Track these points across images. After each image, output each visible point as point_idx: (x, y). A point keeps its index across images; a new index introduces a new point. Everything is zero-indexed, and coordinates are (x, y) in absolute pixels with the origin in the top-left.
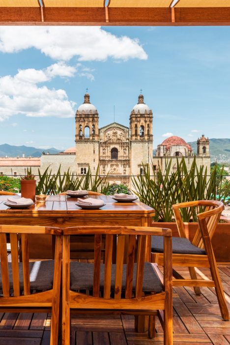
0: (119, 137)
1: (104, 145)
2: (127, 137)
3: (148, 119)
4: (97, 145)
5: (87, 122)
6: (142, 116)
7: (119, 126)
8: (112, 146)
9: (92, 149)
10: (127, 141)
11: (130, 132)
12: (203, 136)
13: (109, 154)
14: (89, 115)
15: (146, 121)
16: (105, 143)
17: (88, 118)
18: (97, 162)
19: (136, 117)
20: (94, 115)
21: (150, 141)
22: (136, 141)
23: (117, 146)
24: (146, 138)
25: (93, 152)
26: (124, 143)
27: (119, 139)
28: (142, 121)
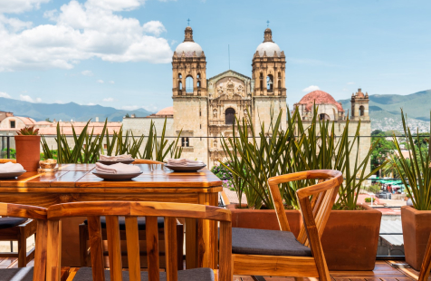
0: (236, 92)
1: (215, 104)
2: (249, 92)
3: (278, 66)
4: (204, 103)
5: (189, 70)
6: (270, 60)
7: (237, 76)
8: (227, 106)
9: (198, 110)
10: (249, 98)
11: (252, 84)
12: (359, 90)
13: (222, 117)
14: (192, 58)
15: (275, 68)
16: (216, 100)
17: (191, 63)
18: (205, 128)
19: (261, 63)
20: (199, 59)
21: (282, 97)
22: (262, 98)
23: (234, 106)
24: (277, 93)
25: (198, 114)
26: (244, 101)
27: (236, 95)
28: (270, 67)
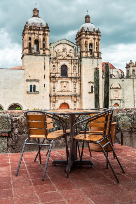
0: (68, 53)
1: (54, 61)
2: (77, 54)
3: (96, 37)
4: (47, 58)
5: (37, 36)
6: (91, 34)
7: (69, 43)
8: (62, 63)
9: (43, 64)
10: (77, 58)
11: (79, 49)
13: (59, 71)
14: (40, 27)
15: (94, 39)
16: (55, 59)
17: (39, 30)
18: (48, 78)
19: (86, 35)
20: (45, 28)
21: (99, 57)
22: (87, 57)
23: (66, 63)
24: (96, 55)
25: (43, 67)
26: (74, 60)
27: (68, 56)
28: (91, 37)
